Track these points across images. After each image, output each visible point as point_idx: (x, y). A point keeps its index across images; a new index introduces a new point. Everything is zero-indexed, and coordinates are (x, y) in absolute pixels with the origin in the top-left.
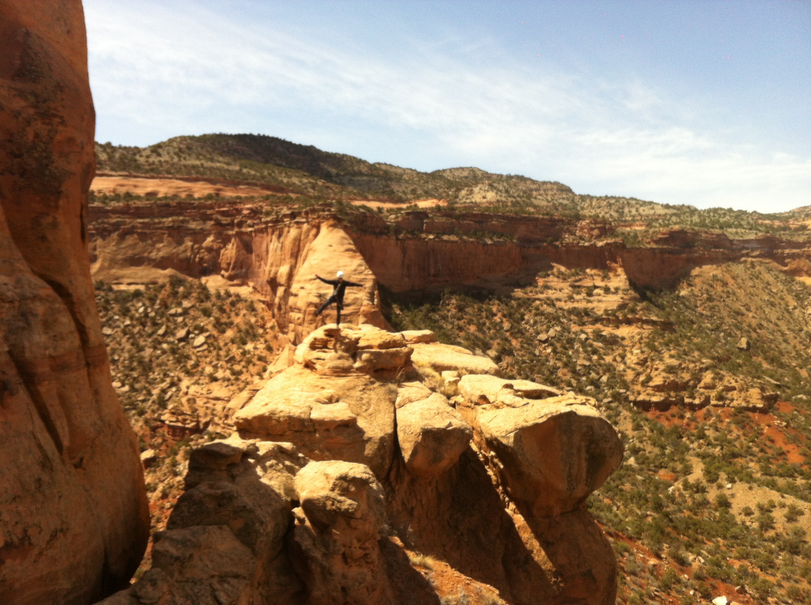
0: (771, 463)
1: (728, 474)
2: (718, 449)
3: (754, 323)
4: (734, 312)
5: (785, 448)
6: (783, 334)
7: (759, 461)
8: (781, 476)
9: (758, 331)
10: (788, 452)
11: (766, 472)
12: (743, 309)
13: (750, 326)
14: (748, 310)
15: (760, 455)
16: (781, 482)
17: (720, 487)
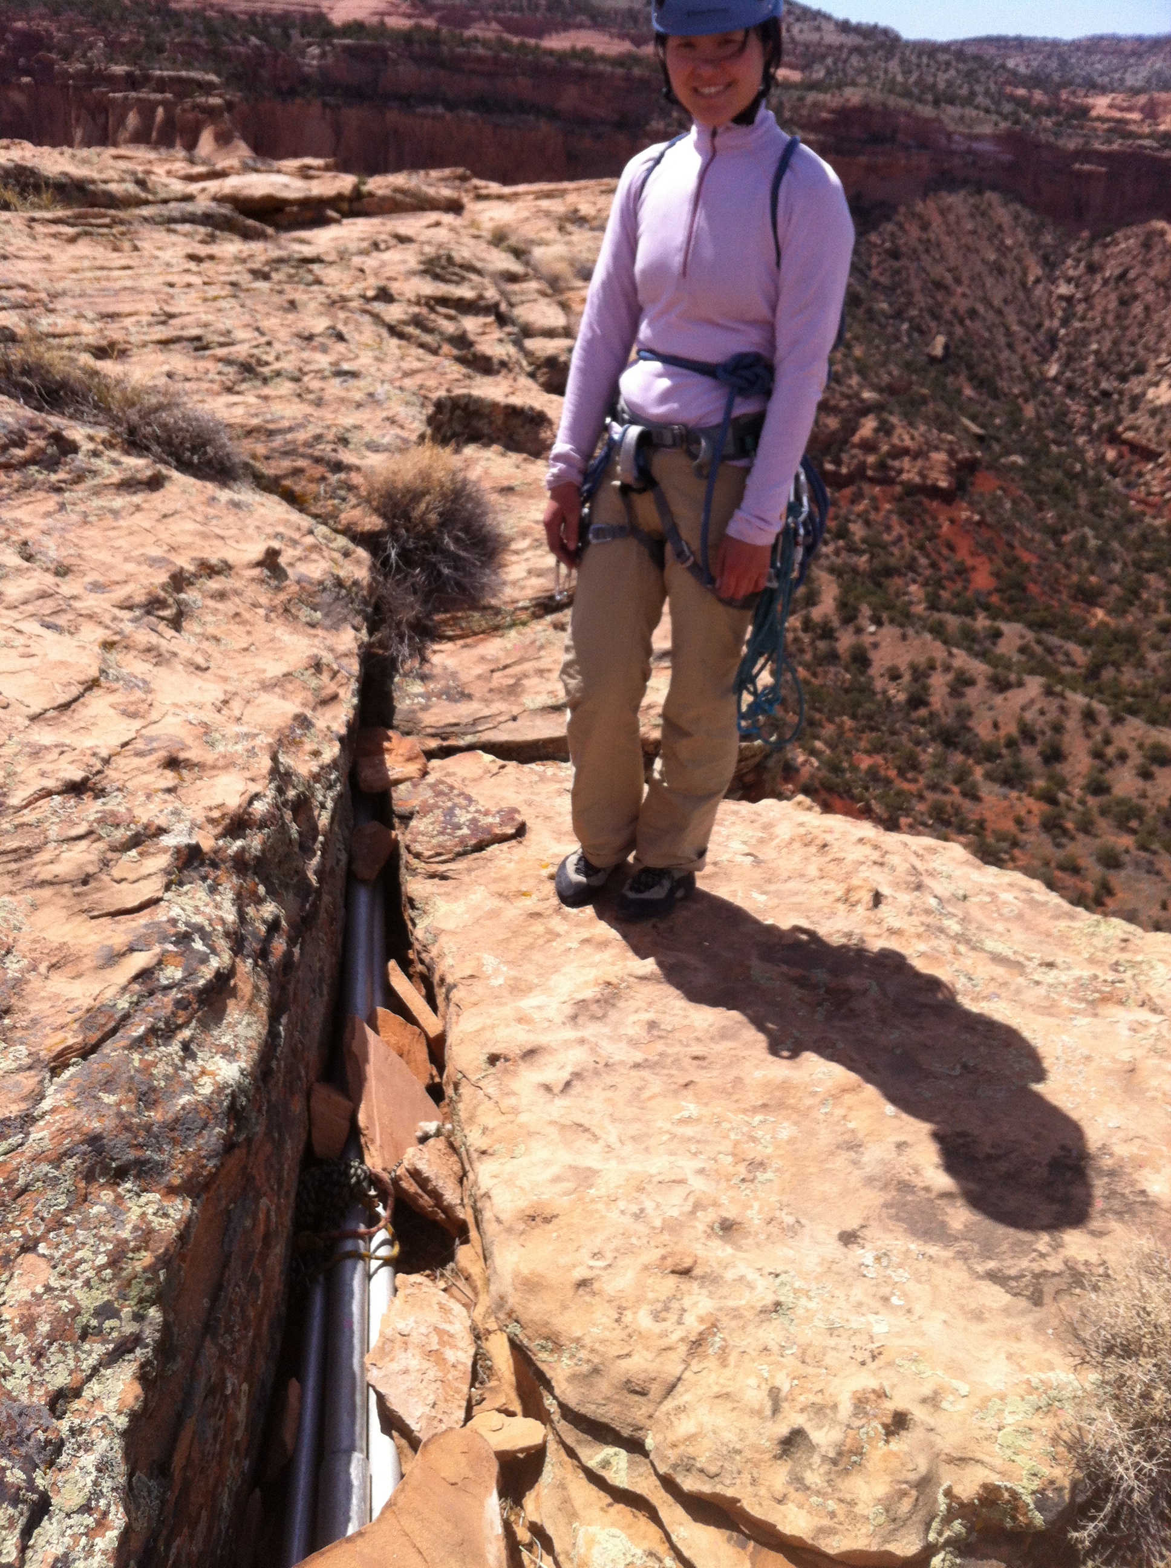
0: (944, 588)
1: (874, 609)
2: (865, 558)
3: (963, 305)
4: (934, 283)
5: (970, 562)
6: (1008, 333)
7: (925, 584)
8: (955, 611)
9: (968, 322)
10: (974, 568)
11: (934, 605)
12: (949, 279)
13: (954, 312)
14: (958, 281)
15: (928, 572)
16: (953, 622)
17: (859, 631)
